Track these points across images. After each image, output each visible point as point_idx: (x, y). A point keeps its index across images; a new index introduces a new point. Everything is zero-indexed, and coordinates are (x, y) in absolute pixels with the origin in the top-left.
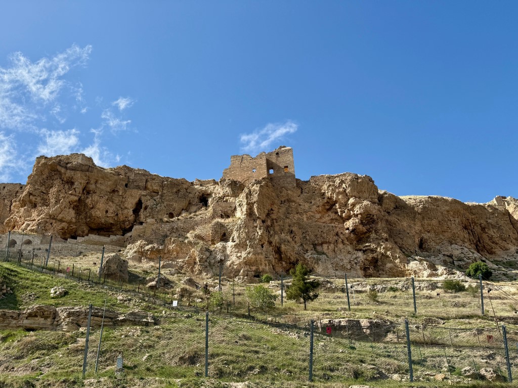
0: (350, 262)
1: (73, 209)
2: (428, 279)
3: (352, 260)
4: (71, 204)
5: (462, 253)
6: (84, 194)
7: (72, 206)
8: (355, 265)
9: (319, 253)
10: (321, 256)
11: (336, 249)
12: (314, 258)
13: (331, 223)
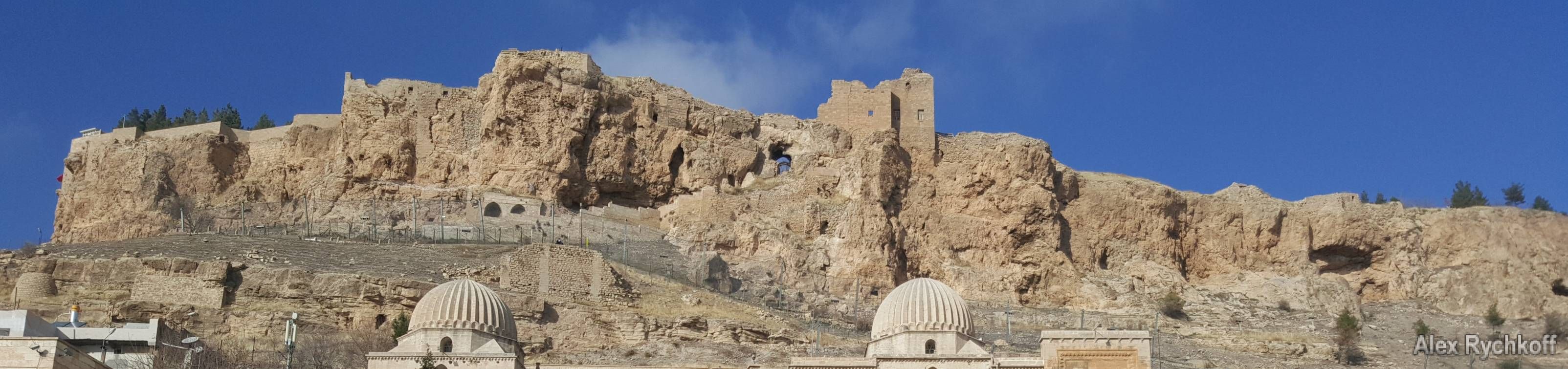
0: (1003, 280)
1: (576, 155)
2: (1103, 311)
3: (1006, 276)
4: (573, 148)
5: (1159, 275)
6: (592, 130)
8: (1008, 284)
9: (959, 262)
10: (964, 268)
11: (985, 258)
12: (954, 270)
13: (981, 216)
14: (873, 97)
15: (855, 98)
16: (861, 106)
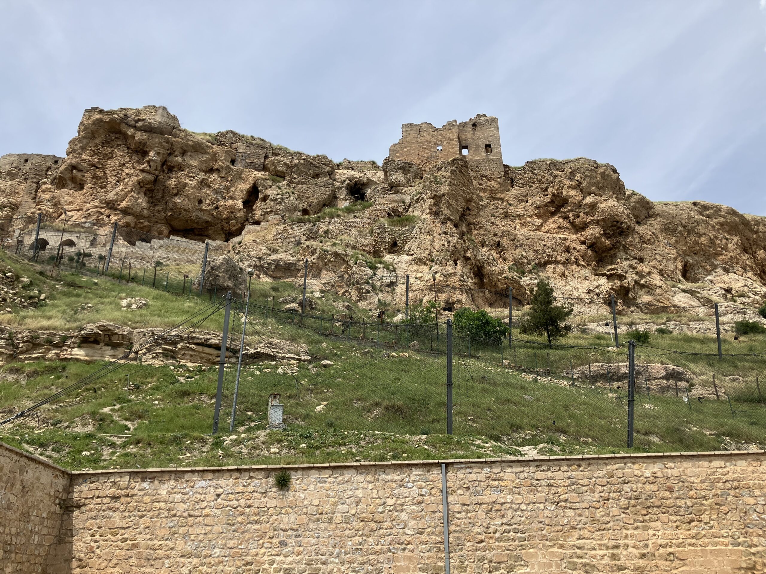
0: (589, 292)
1: (145, 194)
4: (141, 187)
5: (745, 285)
6: (163, 171)
7: (144, 190)
8: (596, 297)
11: (567, 272)
13: (557, 233)
14: (440, 135)
15: (424, 136)
16: (430, 142)
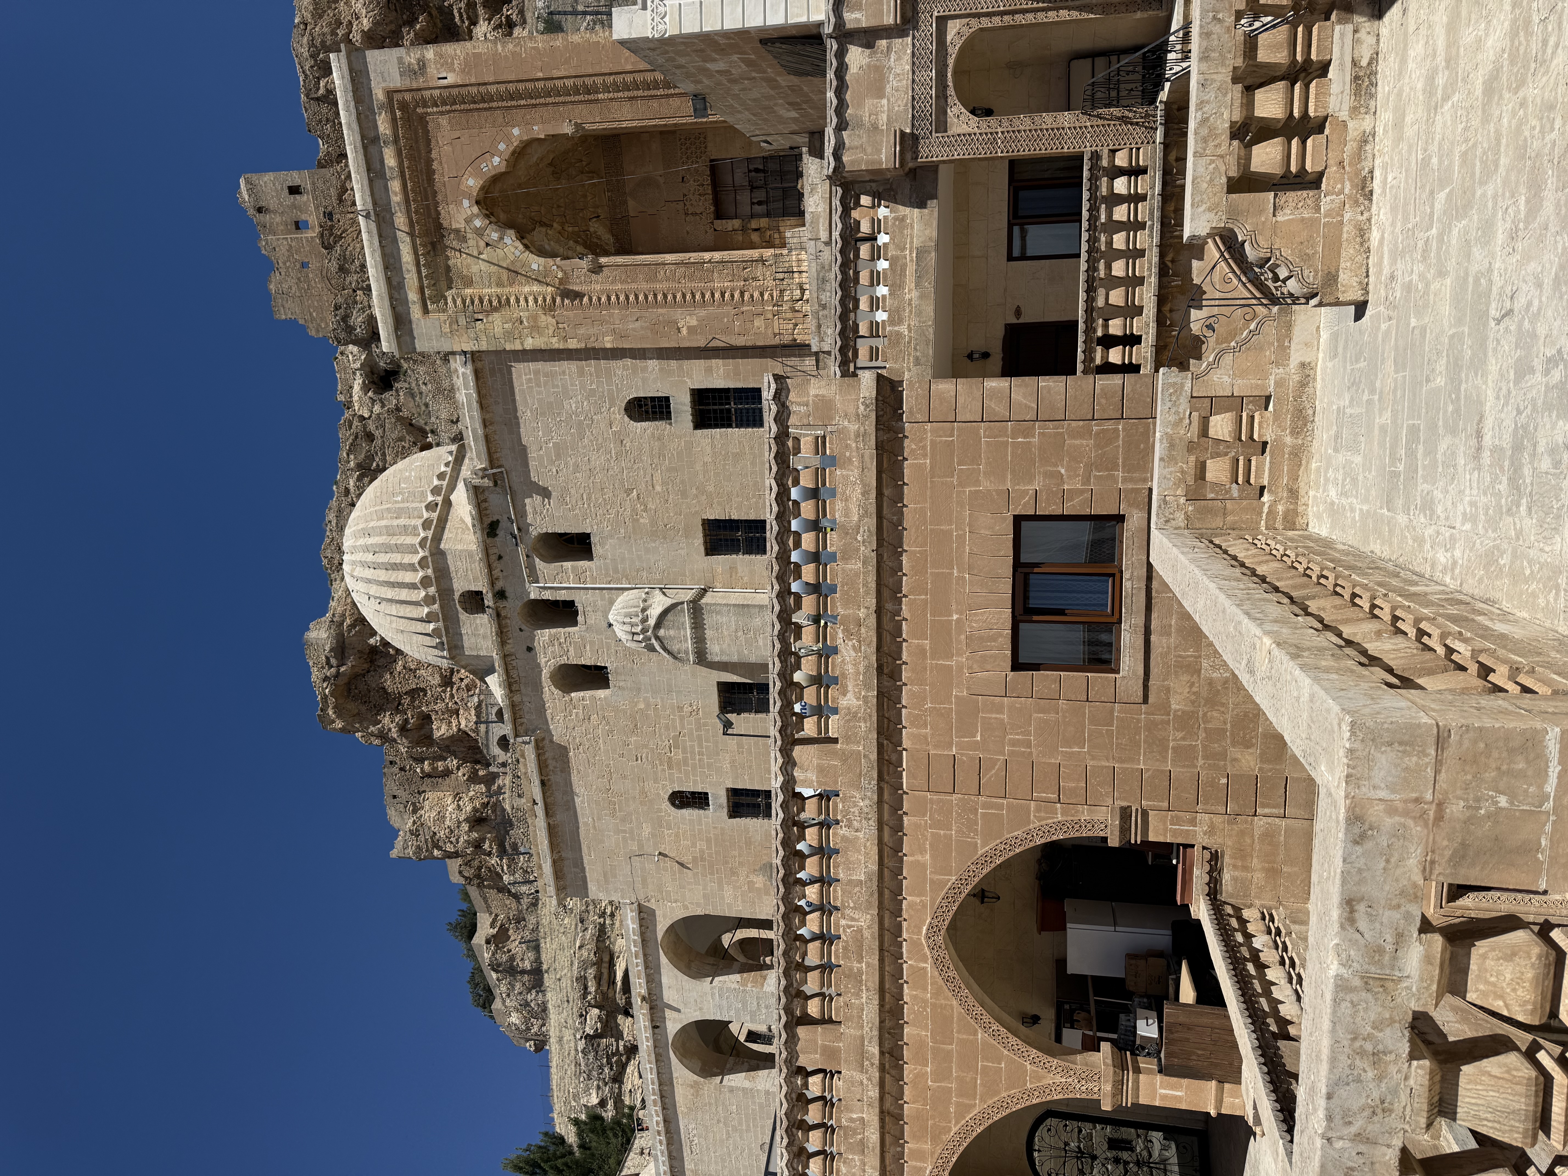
14: (285, 263)
15: (290, 288)
16: (299, 279)
